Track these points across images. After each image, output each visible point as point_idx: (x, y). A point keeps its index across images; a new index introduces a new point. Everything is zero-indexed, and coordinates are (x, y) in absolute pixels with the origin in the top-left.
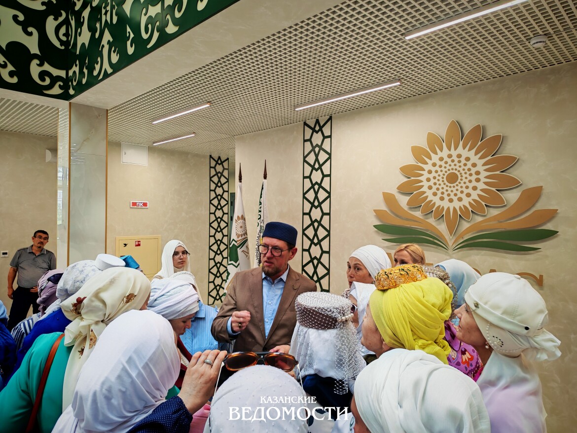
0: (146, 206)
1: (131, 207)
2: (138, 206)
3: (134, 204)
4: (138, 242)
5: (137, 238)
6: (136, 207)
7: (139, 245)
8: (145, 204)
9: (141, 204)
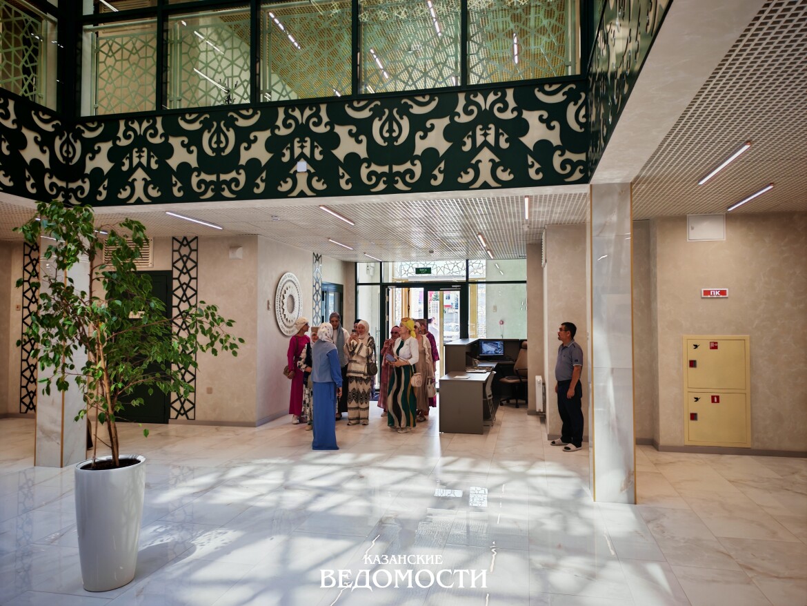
0: (725, 294)
1: (703, 296)
2: (713, 295)
3: (707, 293)
4: (715, 343)
5: (714, 337)
6: (709, 296)
7: (715, 347)
8: (723, 293)
9: (717, 293)
